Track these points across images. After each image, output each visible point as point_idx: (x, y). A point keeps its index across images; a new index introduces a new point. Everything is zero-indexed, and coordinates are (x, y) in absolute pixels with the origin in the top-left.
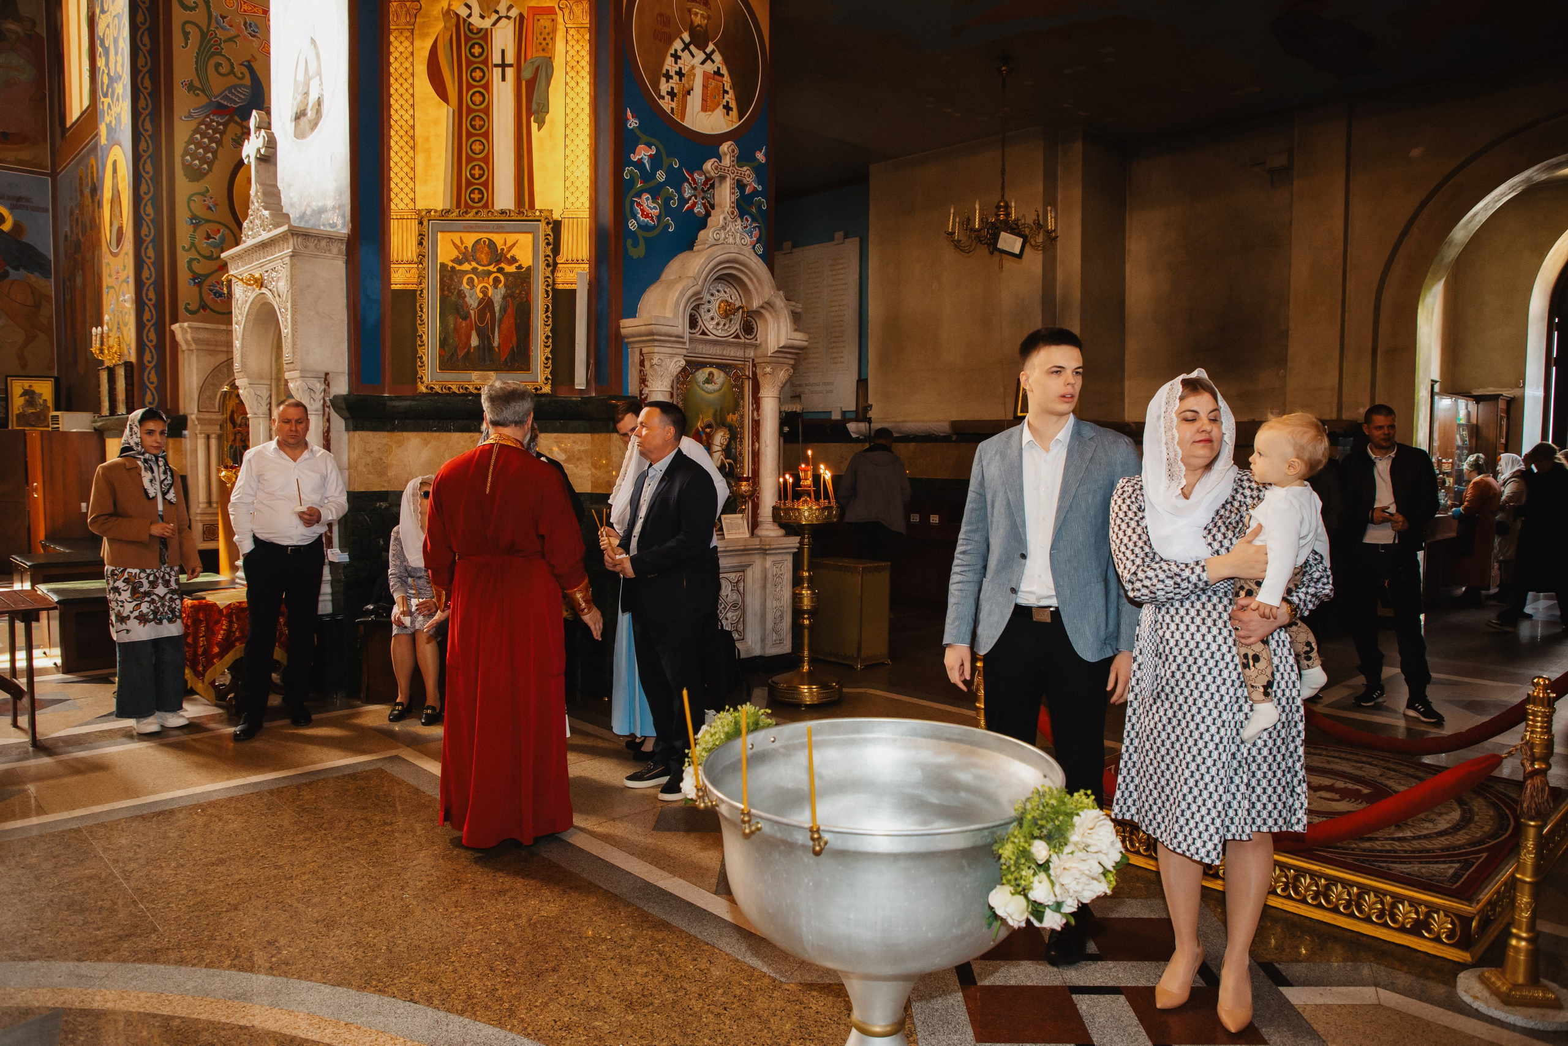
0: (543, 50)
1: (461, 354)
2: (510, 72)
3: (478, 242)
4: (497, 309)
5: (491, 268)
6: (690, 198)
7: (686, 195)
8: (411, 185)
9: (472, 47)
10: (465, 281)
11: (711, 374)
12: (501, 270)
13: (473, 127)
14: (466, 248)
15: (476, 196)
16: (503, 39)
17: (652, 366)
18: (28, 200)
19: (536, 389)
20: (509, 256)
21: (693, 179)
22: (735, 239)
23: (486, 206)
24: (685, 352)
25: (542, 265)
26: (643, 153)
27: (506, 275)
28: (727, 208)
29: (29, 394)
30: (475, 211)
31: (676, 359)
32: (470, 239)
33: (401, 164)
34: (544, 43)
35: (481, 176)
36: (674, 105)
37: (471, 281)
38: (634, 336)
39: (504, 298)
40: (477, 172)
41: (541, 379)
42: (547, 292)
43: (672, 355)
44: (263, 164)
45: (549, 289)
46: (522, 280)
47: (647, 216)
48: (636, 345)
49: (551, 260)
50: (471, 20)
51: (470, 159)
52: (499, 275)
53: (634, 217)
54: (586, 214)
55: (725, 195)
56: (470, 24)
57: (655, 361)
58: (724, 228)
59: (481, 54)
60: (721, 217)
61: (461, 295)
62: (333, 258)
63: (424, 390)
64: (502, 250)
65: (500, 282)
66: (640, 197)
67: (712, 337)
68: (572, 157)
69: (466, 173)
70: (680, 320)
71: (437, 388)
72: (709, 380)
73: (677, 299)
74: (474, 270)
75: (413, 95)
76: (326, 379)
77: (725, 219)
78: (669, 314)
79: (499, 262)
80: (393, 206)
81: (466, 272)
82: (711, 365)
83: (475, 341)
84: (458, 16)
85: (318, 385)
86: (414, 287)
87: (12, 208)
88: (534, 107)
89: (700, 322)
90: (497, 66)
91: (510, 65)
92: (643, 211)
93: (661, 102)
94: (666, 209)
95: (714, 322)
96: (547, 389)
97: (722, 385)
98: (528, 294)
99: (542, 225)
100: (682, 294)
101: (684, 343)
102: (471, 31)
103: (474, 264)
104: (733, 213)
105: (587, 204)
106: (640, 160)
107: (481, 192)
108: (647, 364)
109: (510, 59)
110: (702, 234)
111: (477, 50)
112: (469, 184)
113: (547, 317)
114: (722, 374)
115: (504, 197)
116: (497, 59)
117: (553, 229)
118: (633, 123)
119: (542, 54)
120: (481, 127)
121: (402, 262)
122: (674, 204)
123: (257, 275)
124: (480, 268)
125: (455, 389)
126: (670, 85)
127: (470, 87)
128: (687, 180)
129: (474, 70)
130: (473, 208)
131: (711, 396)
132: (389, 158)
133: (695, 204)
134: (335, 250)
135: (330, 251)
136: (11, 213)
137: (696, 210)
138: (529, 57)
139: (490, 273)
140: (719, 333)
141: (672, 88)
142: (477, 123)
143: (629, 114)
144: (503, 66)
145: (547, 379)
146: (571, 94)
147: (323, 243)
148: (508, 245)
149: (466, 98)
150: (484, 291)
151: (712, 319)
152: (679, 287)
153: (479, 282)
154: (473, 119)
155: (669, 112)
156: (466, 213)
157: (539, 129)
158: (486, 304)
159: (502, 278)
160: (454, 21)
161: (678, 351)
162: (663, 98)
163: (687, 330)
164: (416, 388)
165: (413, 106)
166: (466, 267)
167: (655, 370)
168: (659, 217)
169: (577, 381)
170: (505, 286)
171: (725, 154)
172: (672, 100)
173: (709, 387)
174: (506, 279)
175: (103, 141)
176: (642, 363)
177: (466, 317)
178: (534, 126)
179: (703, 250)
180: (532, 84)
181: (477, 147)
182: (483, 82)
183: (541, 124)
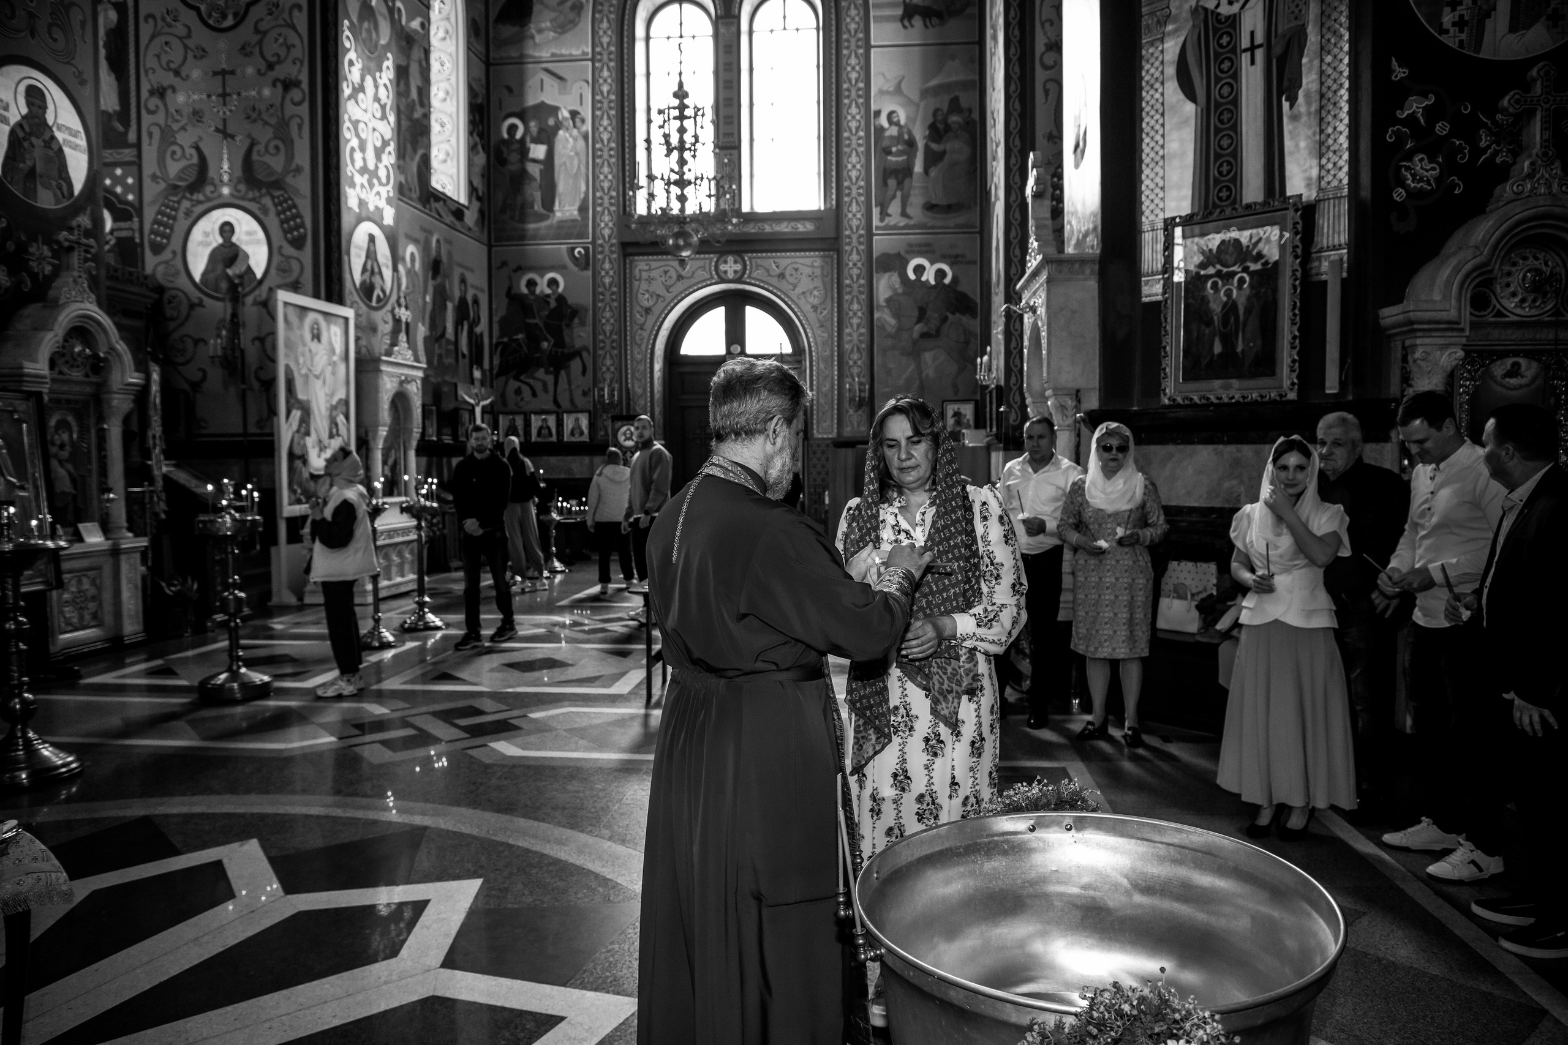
0: (1296, 18)
1: (1204, 362)
2: (1259, 54)
3: (1223, 242)
4: (1241, 311)
5: (1235, 268)
6: (1488, 147)
7: (1483, 144)
8: (1161, 195)
9: (1221, 37)
10: (1209, 284)
11: (1516, 365)
12: (1246, 269)
13: (1221, 122)
14: (1211, 250)
15: (1224, 194)
16: (1253, 22)
17: (1415, 361)
18: (963, 256)
19: (1281, 396)
20: (1254, 252)
21: (1495, 122)
22: (1550, 187)
23: (1234, 202)
24: (1464, 341)
25: (1289, 259)
26: (1415, 106)
27: (1252, 274)
28: (1537, 149)
29: (957, 414)
30: (1218, 211)
31: (1450, 351)
32: (1214, 241)
33: (1152, 175)
34: (1297, 11)
35: (1229, 172)
36: (1463, 36)
37: (1215, 286)
38: (1393, 327)
39: (1249, 299)
40: (1225, 168)
41: (1286, 383)
42: (1295, 287)
43: (1444, 347)
44: (1038, 201)
45: (1297, 282)
46: (1268, 275)
47: (1421, 180)
48: (1398, 338)
49: (1299, 251)
50: (1219, 10)
51: (1218, 156)
52: (1245, 275)
53: (1402, 183)
54: (1345, 192)
55: (1536, 132)
56: (1219, 14)
57: (1417, 355)
58: (1530, 176)
59: (1229, 43)
60: (1527, 164)
61: (1204, 300)
62: (1085, 279)
63: (1166, 401)
64: (1248, 247)
65: (1245, 282)
66: (1410, 159)
67: (1513, 318)
68: (1330, 130)
69: (1213, 172)
70: (1453, 302)
71: (1179, 400)
72: (1514, 372)
73: (1449, 276)
74: (1219, 274)
75: (1163, 104)
76: (1077, 396)
77: (1532, 164)
78: (1437, 296)
79: (1244, 261)
80: (1144, 219)
81: (1210, 276)
82: (1516, 353)
83: (1218, 348)
84: (1206, 10)
85: (1070, 402)
86: (1160, 298)
87: (951, 265)
88: (1286, 84)
89: (1494, 301)
90: (1245, 50)
91: (1260, 46)
92: (1414, 176)
93: (1443, 38)
94: (1450, 167)
95: (1517, 300)
96: (1292, 396)
97: (1534, 379)
98: (1275, 291)
99: (1290, 213)
100: (1457, 270)
101: (1462, 330)
102: (1219, 21)
103: (1219, 267)
104: (1545, 154)
105: (1346, 181)
106: (1413, 116)
107: (1229, 189)
108: (1410, 358)
109: (1259, 39)
110: (1498, 190)
111: (1225, 40)
112: (1216, 181)
113: (1295, 315)
114: (1534, 365)
115: (1253, 189)
116: (1245, 43)
117: (1302, 216)
118: (1400, 73)
119: (1294, 23)
120: (1230, 120)
121: (1153, 274)
122: (1463, 159)
123: (1032, 303)
124: (1225, 270)
125: (1196, 399)
126: (1457, 13)
127: (1218, 80)
128: (1485, 125)
129: (1222, 62)
130: (1218, 206)
131: (1514, 393)
132: (1141, 172)
133: (1496, 153)
134: (1088, 271)
135: (1083, 273)
136: (951, 268)
137: (1498, 160)
138: (1280, 31)
139: (1234, 273)
140: (1527, 311)
141: (1461, 16)
142: (1226, 116)
143: (1394, 63)
144: (1252, 48)
145: (1293, 384)
146: (1329, 59)
147: (1077, 266)
148: (1254, 240)
149: (1215, 93)
150: (1228, 294)
151: (1514, 294)
152: (1453, 262)
153: (1224, 285)
154: (1221, 114)
155: (1455, 47)
156: (1211, 213)
157: (1291, 107)
158: (1230, 308)
159: (1247, 279)
160: (1202, 16)
161: (1453, 340)
162: (1447, 31)
163: (1467, 311)
164: (1159, 400)
165: (1163, 115)
166: (1211, 271)
167: (1419, 367)
168: (1438, 179)
169: (1327, 384)
170: (1251, 286)
171: (1535, 80)
172: (1461, 31)
173: (1513, 381)
174: (1251, 278)
175: (993, 199)
176: (1405, 359)
177: (1209, 323)
178: (1286, 105)
179: (1498, 208)
180: (1282, 60)
181: (1225, 142)
182: (1231, 72)
183: (1293, 100)
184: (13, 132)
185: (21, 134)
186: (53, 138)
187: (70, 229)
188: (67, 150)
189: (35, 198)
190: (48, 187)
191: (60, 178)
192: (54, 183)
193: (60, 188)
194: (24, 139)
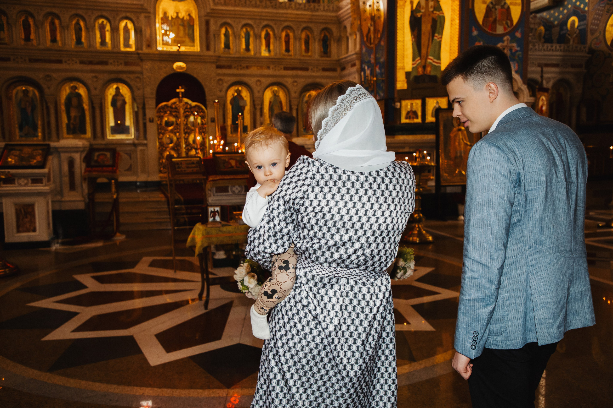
184: (488, 7)
185: (491, 6)
186: (505, 3)
187: (503, 42)
188: (511, 7)
189: (495, 30)
190: (501, 24)
191: (507, 19)
192: (504, 22)
193: (507, 23)
194: (493, 8)
